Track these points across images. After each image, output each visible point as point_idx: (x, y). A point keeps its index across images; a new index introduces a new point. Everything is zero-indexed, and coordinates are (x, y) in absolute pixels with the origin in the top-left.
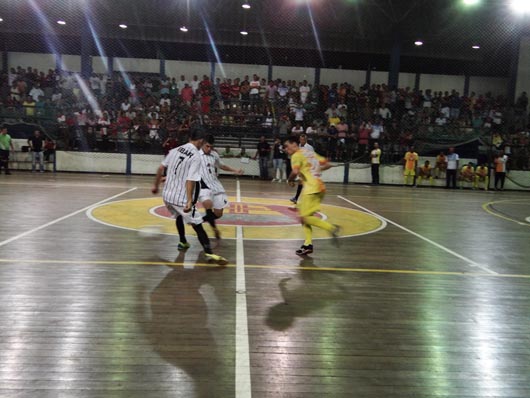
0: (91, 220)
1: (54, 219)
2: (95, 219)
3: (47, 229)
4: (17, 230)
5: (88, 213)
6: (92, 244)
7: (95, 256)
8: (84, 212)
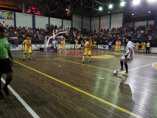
0: (153, 68)
1: (143, 66)
2: (154, 67)
3: (140, 68)
4: (133, 67)
5: (152, 65)
6: (153, 74)
7: (153, 78)
8: (151, 65)
